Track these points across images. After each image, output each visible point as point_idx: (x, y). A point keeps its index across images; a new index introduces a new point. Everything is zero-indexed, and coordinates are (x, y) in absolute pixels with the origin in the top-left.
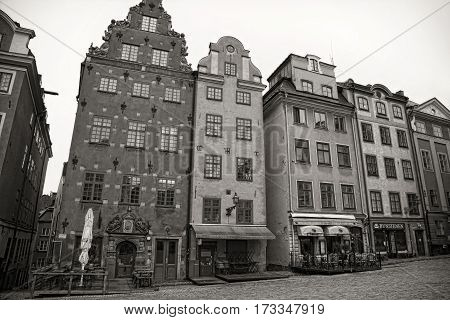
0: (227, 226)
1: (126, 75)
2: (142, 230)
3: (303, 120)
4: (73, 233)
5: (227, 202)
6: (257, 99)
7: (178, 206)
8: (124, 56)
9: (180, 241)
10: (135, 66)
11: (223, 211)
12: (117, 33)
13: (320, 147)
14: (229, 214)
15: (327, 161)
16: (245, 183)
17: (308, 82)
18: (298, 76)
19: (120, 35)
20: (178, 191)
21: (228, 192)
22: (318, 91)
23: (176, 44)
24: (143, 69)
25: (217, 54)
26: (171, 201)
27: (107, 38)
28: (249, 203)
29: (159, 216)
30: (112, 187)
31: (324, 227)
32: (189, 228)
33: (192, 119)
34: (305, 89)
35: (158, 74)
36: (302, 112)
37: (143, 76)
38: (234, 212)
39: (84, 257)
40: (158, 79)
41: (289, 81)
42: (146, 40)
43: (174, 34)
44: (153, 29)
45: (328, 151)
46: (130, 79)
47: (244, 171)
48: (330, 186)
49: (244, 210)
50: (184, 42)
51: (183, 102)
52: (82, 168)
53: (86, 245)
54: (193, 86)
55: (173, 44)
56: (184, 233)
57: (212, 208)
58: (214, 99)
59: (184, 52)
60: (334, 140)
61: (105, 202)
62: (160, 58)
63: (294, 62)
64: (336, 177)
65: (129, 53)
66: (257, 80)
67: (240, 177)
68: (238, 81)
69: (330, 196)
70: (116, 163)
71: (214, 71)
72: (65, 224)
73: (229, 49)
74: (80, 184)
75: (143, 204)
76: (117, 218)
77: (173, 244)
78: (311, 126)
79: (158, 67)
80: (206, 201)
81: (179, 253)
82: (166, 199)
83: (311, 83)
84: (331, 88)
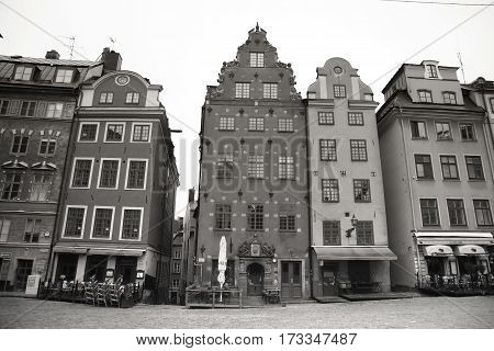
0: (348, 248)
1: (242, 112)
2: (269, 253)
3: (422, 133)
4: (209, 257)
5: (346, 225)
6: (370, 118)
7: (299, 230)
8: (238, 95)
9: (303, 263)
10: (248, 102)
11: (343, 234)
12: (230, 73)
13: (445, 160)
14: (349, 236)
15: (454, 175)
16: (363, 205)
17: (425, 91)
18: (413, 86)
19: (232, 75)
20: (298, 216)
21: (347, 215)
22: (438, 99)
23: (284, 74)
24: (256, 104)
25: (324, 78)
26: (293, 226)
27: (222, 80)
28: (369, 224)
29: (283, 240)
30: (239, 215)
31: (454, 247)
32: (311, 250)
34: (423, 100)
35: (270, 106)
36: (421, 125)
37: (256, 111)
38: (354, 233)
39: (221, 278)
40: (271, 112)
41: (405, 93)
42: (256, 76)
43: (281, 65)
44: (261, 64)
45: (455, 164)
46: (245, 115)
47: (362, 194)
48: (459, 201)
49: (364, 231)
50: (292, 71)
51: (296, 131)
52: (212, 201)
53: (222, 268)
54: (305, 114)
55: (281, 75)
56: (307, 255)
57: (332, 231)
58: (327, 124)
59: (292, 82)
60: (461, 151)
61: (234, 229)
62: (271, 92)
63: (408, 72)
64: (466, 192)
65: (241, 91)
66: (368, 98)
67: (358, 199)
68: (349, 102)
69: (459, 212)
70: (240, 194)
71: (324, 96)
72: (203, 250)
73: (338, 71)
74: (212, 214)
75: (267, 230)
76: (245, 243)
77: (297, 265)
78: (433, 137)
79: (270, 100)
80: (326, 223)
81: (303, 274)
82: (287, 224)
83: (430, 92)
84: (454, 93)
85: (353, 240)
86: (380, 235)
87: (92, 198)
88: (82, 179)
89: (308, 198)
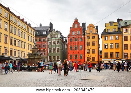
3: (107, 39)
11: (90, 59)
15: (112, 47)
16: (94, 54)
19: (72, 30)
20: (83, 56)
22: (112, 31)
24: (76, 36)
25: (88, 29)
26: (82, 58)
27: (70, 31)
30: (74, 56)
33: (85, 43)
34: (108, 31)
36: (107, 37)
42: (76, 30)
44: (77, 27)
45: (113, 45)
47: (94, 52)
48: (113, 53)
49: (94, 59)
52: (69, 54)
54: (84, 37)
55: (80, 29)
60: (115, 42)
62: (78, 33)
63: (106, 25)
64: (114, 51)
65: (74, 33)
66: (97, 32)
68: (93, 34)
70: (74, 53)
71: (88, 33)
75: (78, 59)
78: (109, 40)
79: (78, 35)
80: (87, 57)
82: (81, 58)
83: (110, 29)
84: (115, 29)
85: (92, 60)
86: (96, 59)
87: (52, 54)
88: (50, 52)
89: (84, 53)
